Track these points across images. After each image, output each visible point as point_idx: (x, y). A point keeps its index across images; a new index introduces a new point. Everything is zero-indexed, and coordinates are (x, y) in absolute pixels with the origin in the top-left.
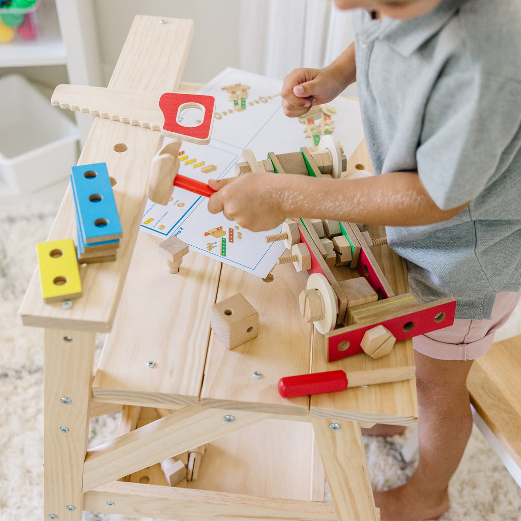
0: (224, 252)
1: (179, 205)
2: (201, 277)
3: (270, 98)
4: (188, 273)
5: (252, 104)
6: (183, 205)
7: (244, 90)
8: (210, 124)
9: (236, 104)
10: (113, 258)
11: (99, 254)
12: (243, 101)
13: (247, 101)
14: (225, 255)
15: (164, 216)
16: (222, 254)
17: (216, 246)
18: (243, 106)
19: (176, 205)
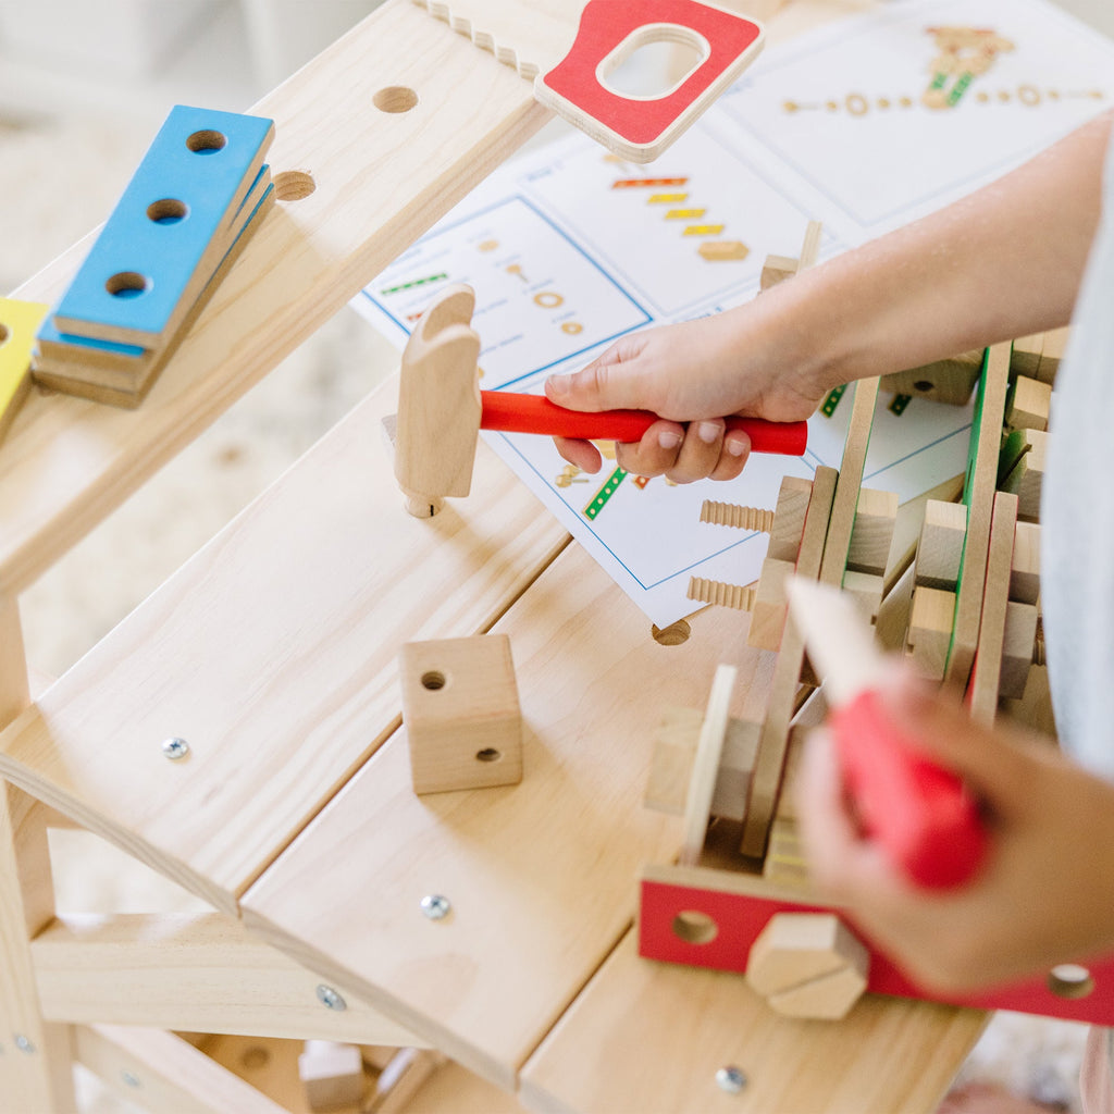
0: (594, 509)
1: (565, 328)
2: (484, 555)
3: (1054, 95)
4: (455, 530)
5: (983, 98)
6: (579, 329)
7: (990, 52)
8: (688, 105)
9: (938, 83)
10: (131, 400)
11: (86, 374)
12: (965, 82)
13: (977, 86)
14: (592, 517)
15: (504, 343)
16: (588, 512)
17: (587, 481)
18: (956, 96)
19: (559, 324)
